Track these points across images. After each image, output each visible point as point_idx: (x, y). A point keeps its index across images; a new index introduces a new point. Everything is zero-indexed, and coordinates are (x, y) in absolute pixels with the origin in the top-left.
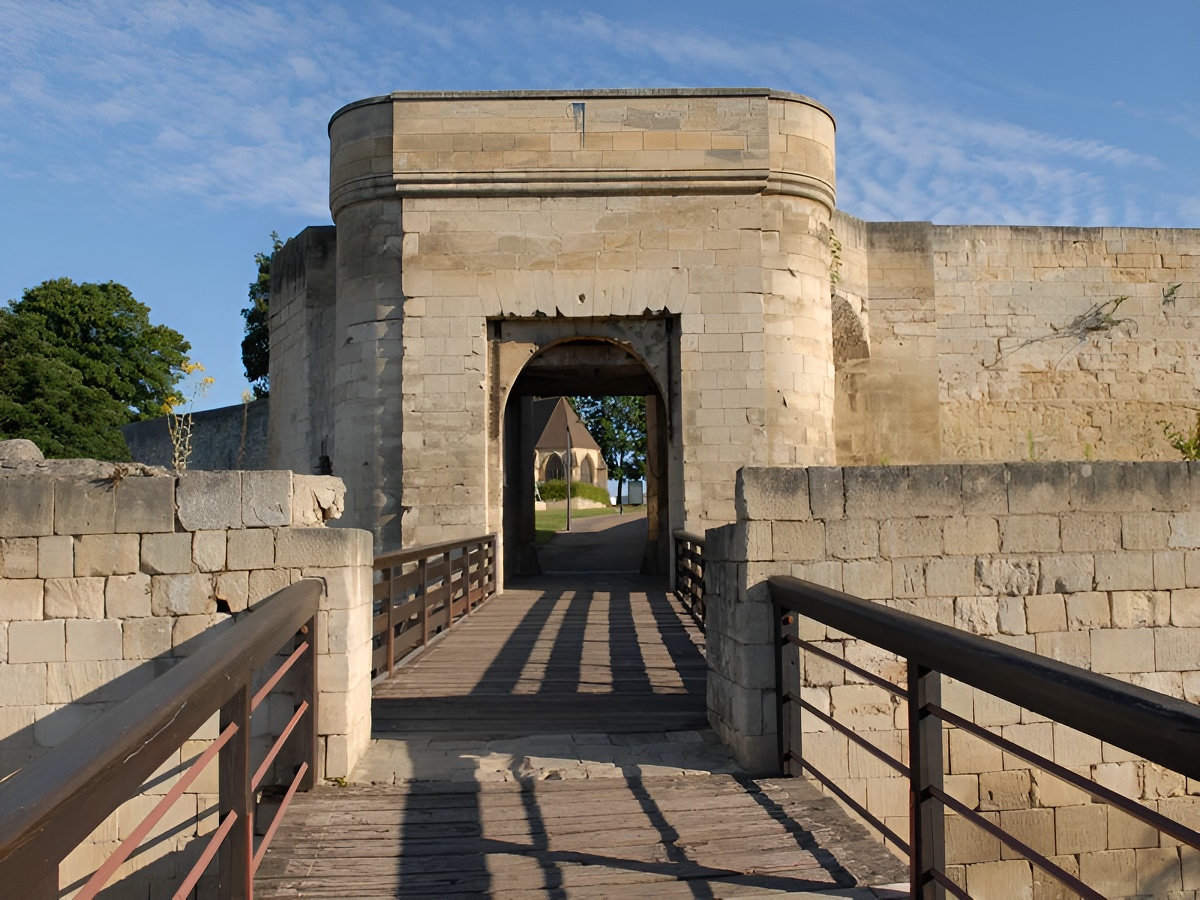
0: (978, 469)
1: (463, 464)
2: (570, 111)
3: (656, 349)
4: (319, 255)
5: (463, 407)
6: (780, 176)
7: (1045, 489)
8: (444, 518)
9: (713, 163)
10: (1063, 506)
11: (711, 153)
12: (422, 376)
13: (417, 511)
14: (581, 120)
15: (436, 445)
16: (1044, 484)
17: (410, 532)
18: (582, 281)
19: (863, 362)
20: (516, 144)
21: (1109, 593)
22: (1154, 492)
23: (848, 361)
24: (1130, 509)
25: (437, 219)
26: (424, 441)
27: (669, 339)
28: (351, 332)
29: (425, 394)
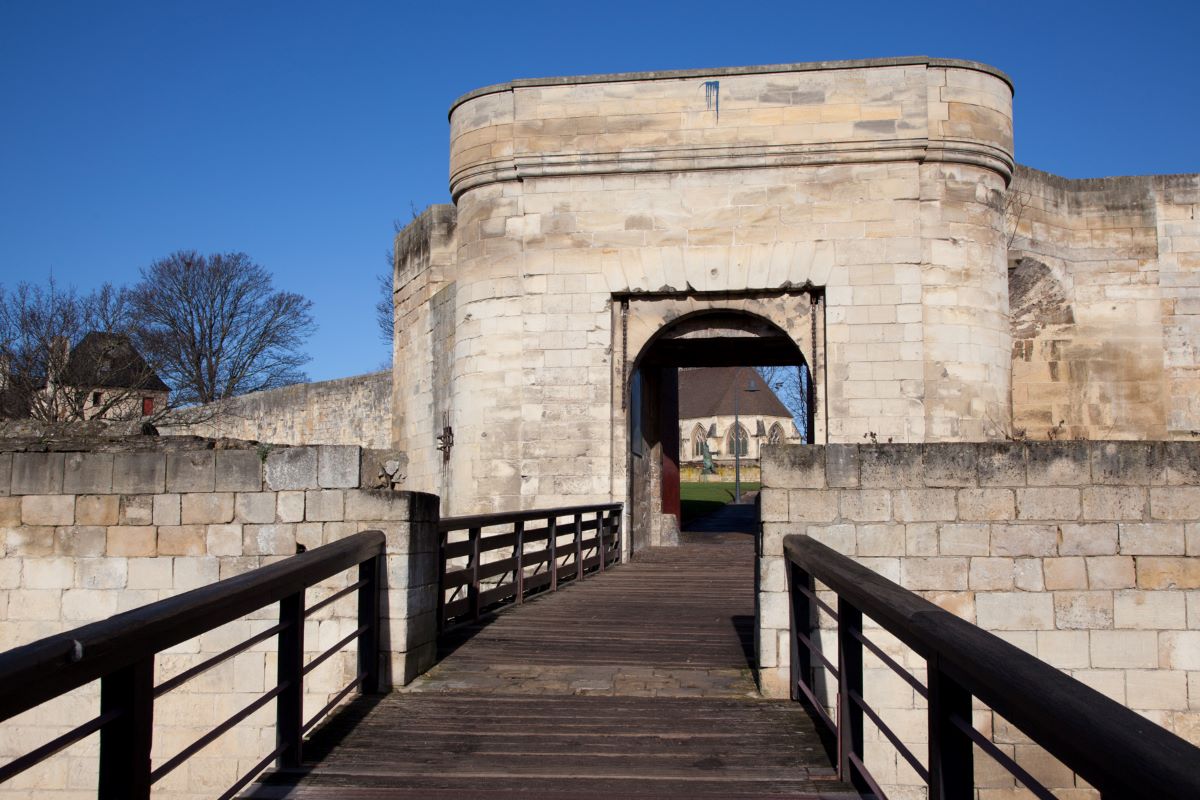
0: (994, 446)
1: (586, 435)
2: (703, 91)
3: (798, 321)
4: (443, 232)
5: (586, 380)
6: (941, 144)
7: (1066, 464)
8: (565, 488)
9: (863, 134)
10: (1085, 478)
11: (860, 125)
12: (543, 351)
13: (537, 480)
14: (714, 98)
15: (557, 417)
16: (1064, 460)
17: (529, 500)
18: (716, 256)
19: (1066, 329)
20: (642, 125)
21: (1134, 558)
22: (1185, 468)
23: (1048, 326)
24: (1159, 483)
25: (558, 200)
26: (544, 413)
27: (814, 310)
28: (471, 309)
29: (546, 368)
